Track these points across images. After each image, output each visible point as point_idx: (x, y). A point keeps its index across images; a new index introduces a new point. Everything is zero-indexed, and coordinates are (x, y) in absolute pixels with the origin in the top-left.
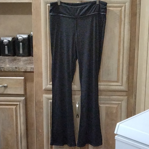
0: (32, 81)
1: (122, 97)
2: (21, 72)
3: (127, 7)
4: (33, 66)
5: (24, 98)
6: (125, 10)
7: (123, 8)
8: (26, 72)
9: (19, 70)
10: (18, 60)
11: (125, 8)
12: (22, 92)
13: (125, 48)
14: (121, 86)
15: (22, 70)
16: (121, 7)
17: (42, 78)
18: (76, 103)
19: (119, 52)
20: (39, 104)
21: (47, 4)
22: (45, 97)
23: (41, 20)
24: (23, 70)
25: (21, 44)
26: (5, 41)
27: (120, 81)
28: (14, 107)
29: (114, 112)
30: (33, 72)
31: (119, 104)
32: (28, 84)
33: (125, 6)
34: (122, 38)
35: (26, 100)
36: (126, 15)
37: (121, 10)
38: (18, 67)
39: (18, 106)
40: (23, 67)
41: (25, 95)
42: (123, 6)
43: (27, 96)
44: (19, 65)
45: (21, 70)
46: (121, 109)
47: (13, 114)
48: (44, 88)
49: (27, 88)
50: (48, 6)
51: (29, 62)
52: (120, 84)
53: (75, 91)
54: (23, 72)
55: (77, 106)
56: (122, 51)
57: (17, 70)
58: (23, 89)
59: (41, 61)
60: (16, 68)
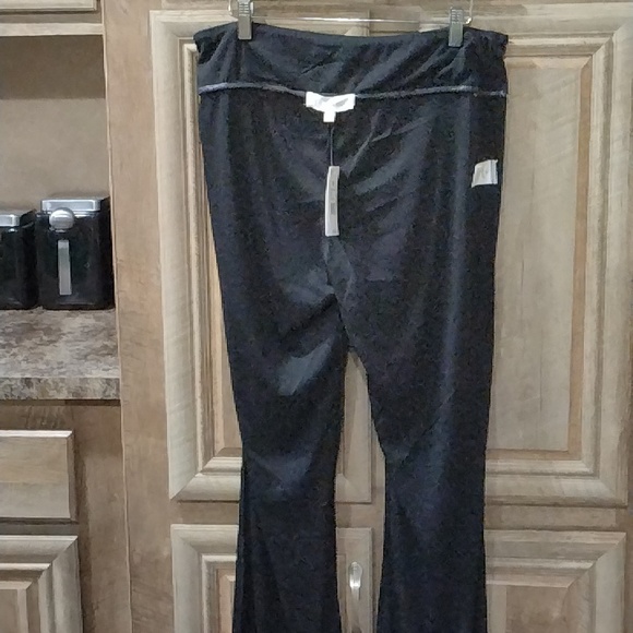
0: (116, 450)
1: (591, 538)
2: (56, 402)
3: (618, 50)
4: (115, 374)
5: (74, 538)
6: (609, 70)
7: (600, 56)
8: (78, 402)
9: (44, 392)
10: (48, 331)
11: (609, 59)
12: (63, 511)
13: (610, 275)
14: (594, 475)
15: (59, 391)
16: (589, 51)
17: (163, 436)
18: (351, 568)
19: (579, 296)
20: (150, 574)
21: (182, 42)
22: (183, 539)
23: (150, 126)
24: (63, 395)
25: (63, 245)
27: (586, 450)
28: (21, 586)
29: (556, 614)
30: (116, 403)
31: (582, 571)
32: (94, 468)
33: (610, 45)
34: (593, 222)
35: (82, 548)
36: (617, 96)
37: (588, 67)
38: (39, 380)
39: (42, 581)
40: (63, 380)
41: (77, 522)
42: (596, 48)
43: (88, 530)
44: (47, 363)
45: (54, 395)
46: (591, 600)
47: (16, 621)
48: (174, 489)
49: (90, 483)
50: (192, 54)
51: (98, 345)
52: (586, 470)
53: (346, 503)
54: (67, 402)
55: (355, 584)
56: (595, 287)
57: (33, 392)
58: (65, 490)
59: (157, 345)
60: (27, 382)
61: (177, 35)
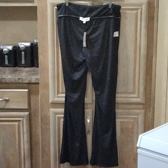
0: (38, 93)
1: (138, 111)
3: (143, 9)
4: (37, 77)
5: (28, 113)
6: (141, 13)
7: (139, 10)
8: (30, 83)
9: (22, 81)
10: (20, 71)
11: (141, 11)
12: (26, 107)
13: (141, 56)
14: (138, 97)
15: (26, 81)
17: (48, 90)
18: (88, 117)
19: (135, 60)
20: (45, 120)
21: (54, 7)
22: (53, 112)
23: (47, 24)
24: (27, 82)
25: (23, 53)
26: (5, 50)
27: (137, 92)
28: (17, 123)
29: (130, 127)
30: (38, 83)
31: (136, 118)
32: (33, 98)
33: (142, 8)
34: (138, 45)
35: (30, 115)
36: (143, 18)
37: (137, 13)
38: (22, 78)
39: (21, 122)
40: (27, 79)
41: (28, 110)
42: (139, 9)
43: (31, 111)
44: (22, 76)
45: (25, 82)
46: (138, 124)
47: (15, 131)
48: (51, 101)
49: (32, 100)
50: (56, 9)
51: (33, 73)
52: (137, 96)
53: (87, 104)
55: (88, 121)
56: (138, 59)
57: (20, 81)
58: (27, 102)
60: (19, 79)
61: (53, 5)
